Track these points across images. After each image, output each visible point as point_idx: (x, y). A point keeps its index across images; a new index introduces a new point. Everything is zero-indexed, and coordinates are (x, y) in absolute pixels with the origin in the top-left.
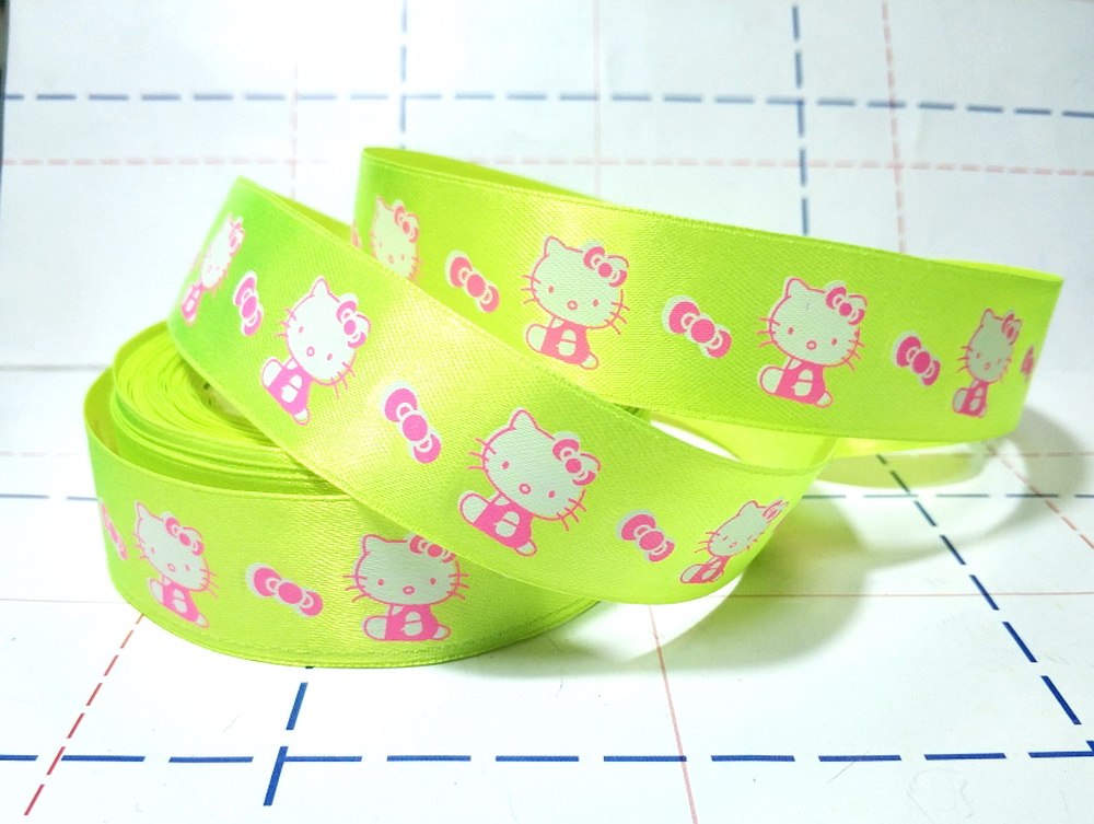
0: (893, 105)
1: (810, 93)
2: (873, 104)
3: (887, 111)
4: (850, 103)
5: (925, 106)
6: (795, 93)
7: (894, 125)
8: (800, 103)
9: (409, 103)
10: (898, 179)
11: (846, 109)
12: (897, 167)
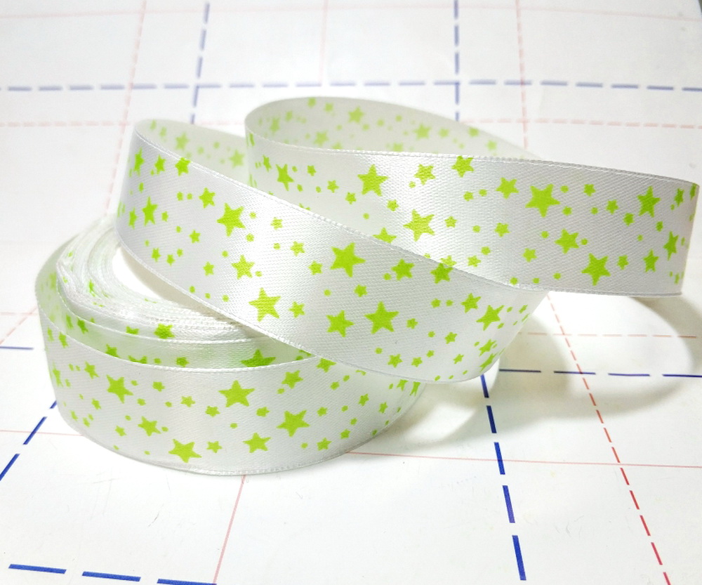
0: (522, 83)
1: (464, 77)
2: (509, 83)
3: (519, 88)
4: (492, 83)
5: (545, 83)
6: (454, 78)
7: (523, 95)
8: (457, 84)
9: (201, 90)
10: (525, 129)
11: (490, 87)
12: (525, 122)
